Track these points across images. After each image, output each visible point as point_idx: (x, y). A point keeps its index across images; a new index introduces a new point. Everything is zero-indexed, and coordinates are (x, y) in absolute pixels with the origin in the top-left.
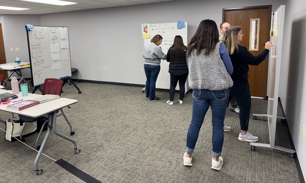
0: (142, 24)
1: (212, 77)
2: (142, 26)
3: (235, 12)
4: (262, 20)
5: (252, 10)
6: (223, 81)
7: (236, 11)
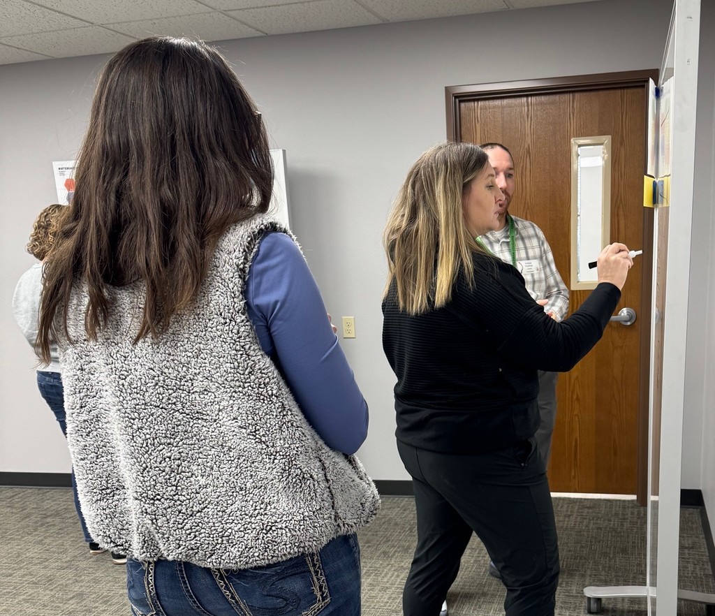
0: (56, 165)
1: (203, 481)
2: (56, 171)
3: (503, 107)
4: (622, 143)
5: (577, 95)
6: (283, 504)
7: (505, 101)
